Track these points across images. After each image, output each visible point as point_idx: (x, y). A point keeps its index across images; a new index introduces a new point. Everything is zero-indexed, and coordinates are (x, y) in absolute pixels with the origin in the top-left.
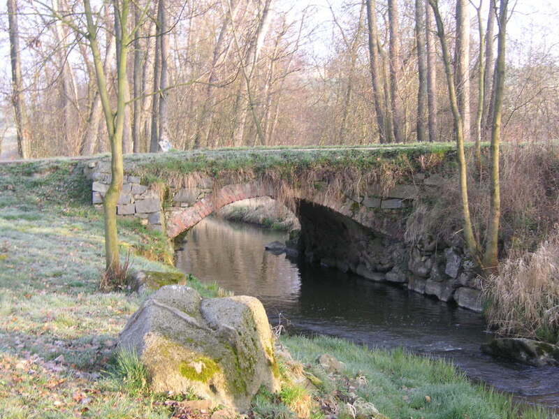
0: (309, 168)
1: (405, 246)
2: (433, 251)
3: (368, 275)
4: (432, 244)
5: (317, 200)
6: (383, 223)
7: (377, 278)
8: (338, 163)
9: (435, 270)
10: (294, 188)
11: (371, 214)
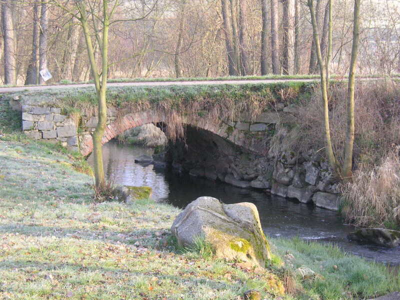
0: (194, 100)
1: (268, 160)
2: (295, 164)
3: (235, 183)
4: (293, 159)
5: (200, 125)
6: (251, 142)
7: (244, 186)
8: (216, 95)
9: (296, 179)
10: (182, 115)
11: (242, 135)
